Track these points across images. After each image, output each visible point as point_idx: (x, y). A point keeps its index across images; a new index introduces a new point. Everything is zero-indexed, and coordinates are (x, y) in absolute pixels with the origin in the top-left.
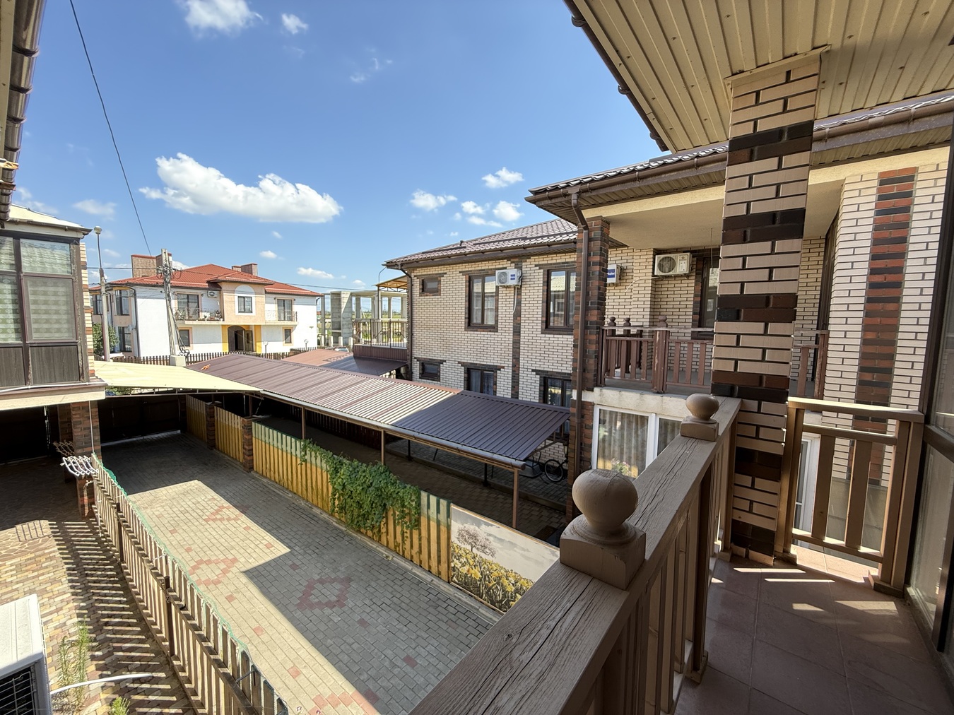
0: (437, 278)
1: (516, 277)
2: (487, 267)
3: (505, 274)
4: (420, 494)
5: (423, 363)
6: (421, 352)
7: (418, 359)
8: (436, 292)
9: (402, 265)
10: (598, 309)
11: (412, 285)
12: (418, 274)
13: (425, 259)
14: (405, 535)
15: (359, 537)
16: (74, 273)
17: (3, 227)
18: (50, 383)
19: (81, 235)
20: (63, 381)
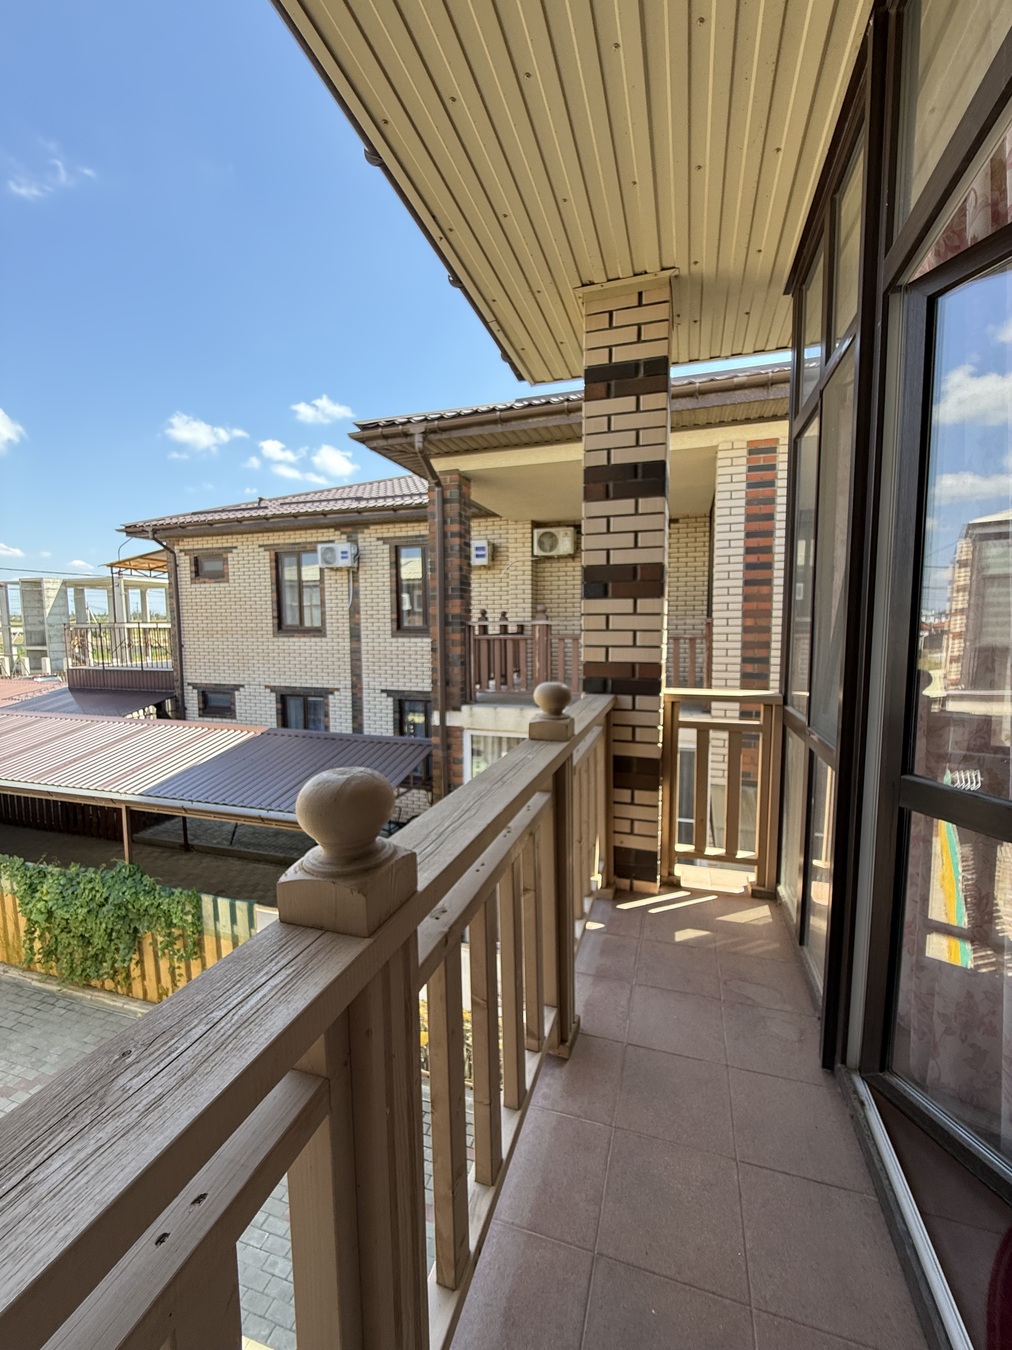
0: (220, 555)
1: (349, 555)
2: (303, 540)
3: (331, 550)
4: (199, 900)
5: (203, 692)
6: (199, 672)
7: (195, 686)
8: (220, 576)
9: (155, 531)
10: (462, 597)
11: (176, 566)
12: (186, 548)
13: (197, 524)
14: (177, 971)
15: (87, 995)
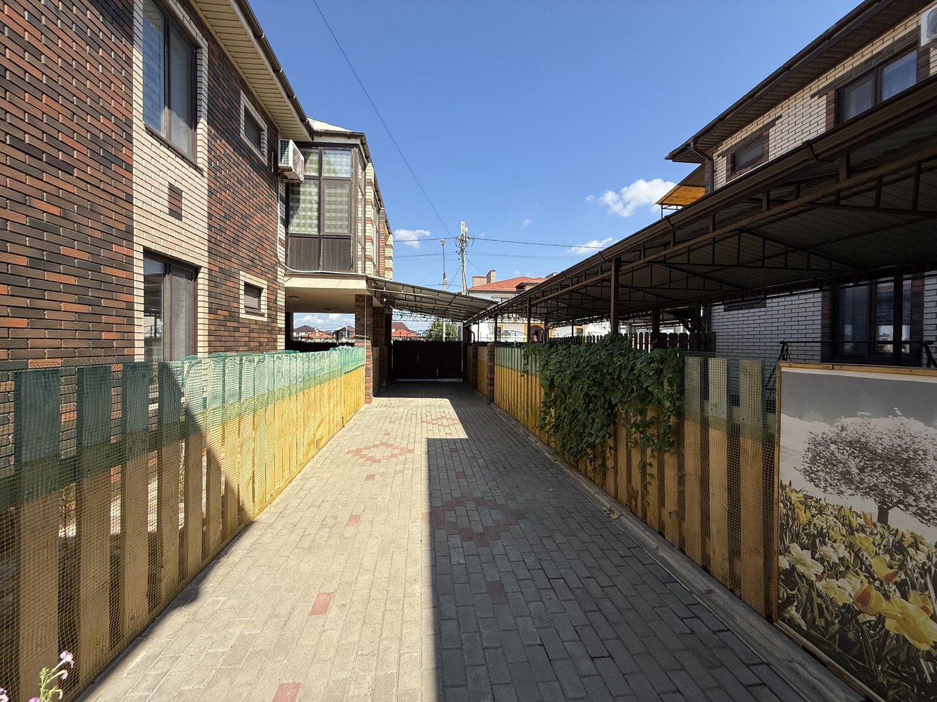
0: (761, 136)
8: (758, 159)
9: (696, 140)
11: (713, 172)
16: (352, 176)
17: (313, 140)
18: (332, 270)
19: (358, 142)
20: (340, 270)
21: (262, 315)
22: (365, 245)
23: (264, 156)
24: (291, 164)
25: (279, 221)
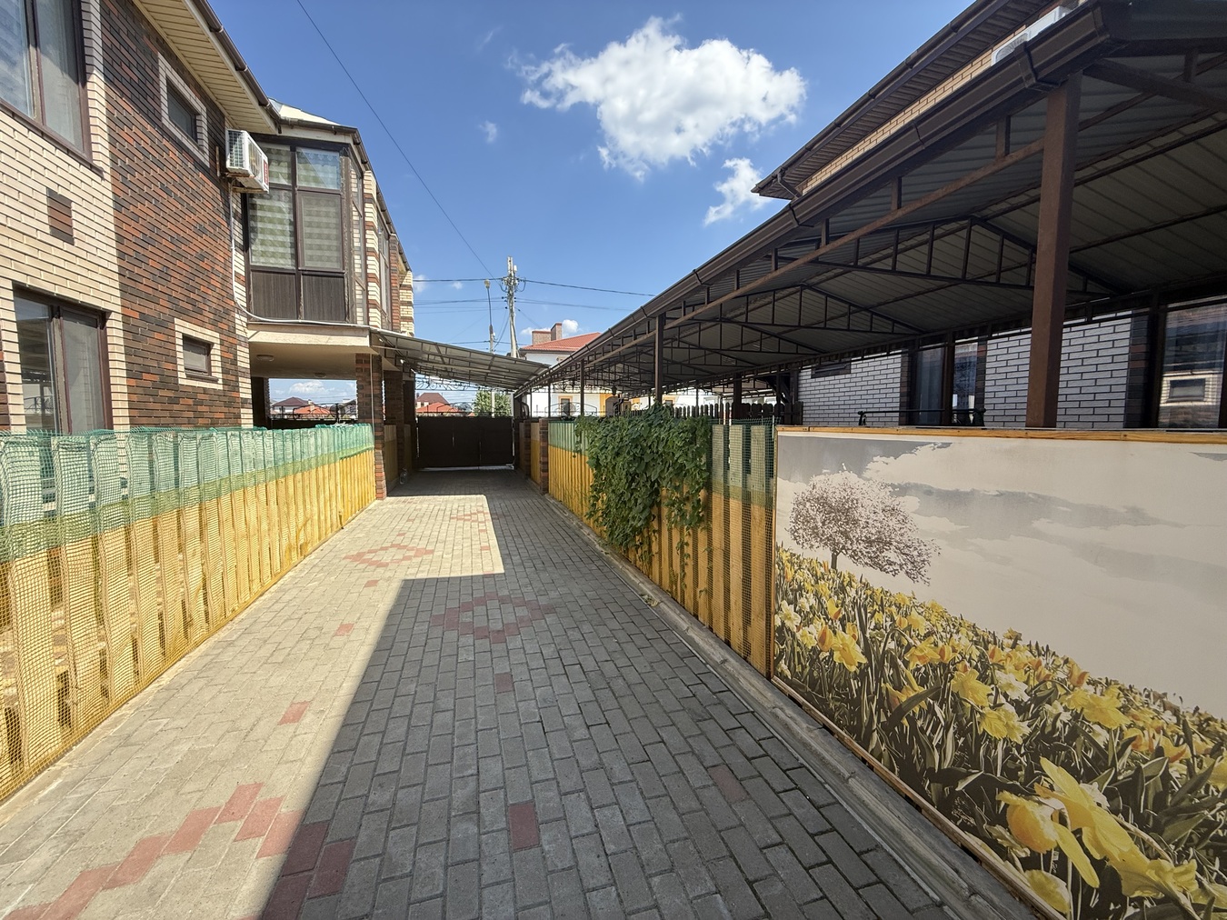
14: (686, 549)
15: (621, 565)
16: (342, 188)
17: (280, 132)
18: (319, 320)
19: (349, 140)
20: (329, 320)
21: (215, 381)
22: (367, 286)
23: (204, 152)
24: (247, 167)
25: (233, 247)
